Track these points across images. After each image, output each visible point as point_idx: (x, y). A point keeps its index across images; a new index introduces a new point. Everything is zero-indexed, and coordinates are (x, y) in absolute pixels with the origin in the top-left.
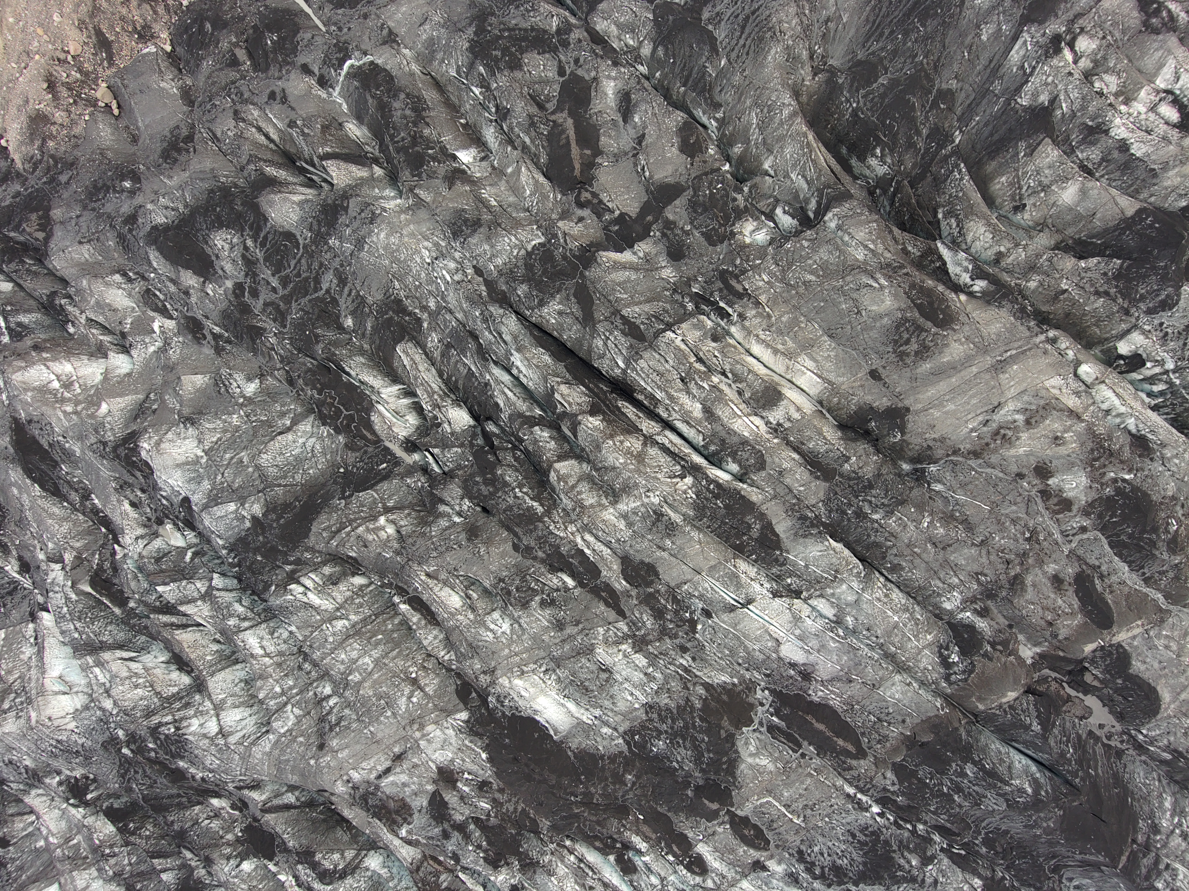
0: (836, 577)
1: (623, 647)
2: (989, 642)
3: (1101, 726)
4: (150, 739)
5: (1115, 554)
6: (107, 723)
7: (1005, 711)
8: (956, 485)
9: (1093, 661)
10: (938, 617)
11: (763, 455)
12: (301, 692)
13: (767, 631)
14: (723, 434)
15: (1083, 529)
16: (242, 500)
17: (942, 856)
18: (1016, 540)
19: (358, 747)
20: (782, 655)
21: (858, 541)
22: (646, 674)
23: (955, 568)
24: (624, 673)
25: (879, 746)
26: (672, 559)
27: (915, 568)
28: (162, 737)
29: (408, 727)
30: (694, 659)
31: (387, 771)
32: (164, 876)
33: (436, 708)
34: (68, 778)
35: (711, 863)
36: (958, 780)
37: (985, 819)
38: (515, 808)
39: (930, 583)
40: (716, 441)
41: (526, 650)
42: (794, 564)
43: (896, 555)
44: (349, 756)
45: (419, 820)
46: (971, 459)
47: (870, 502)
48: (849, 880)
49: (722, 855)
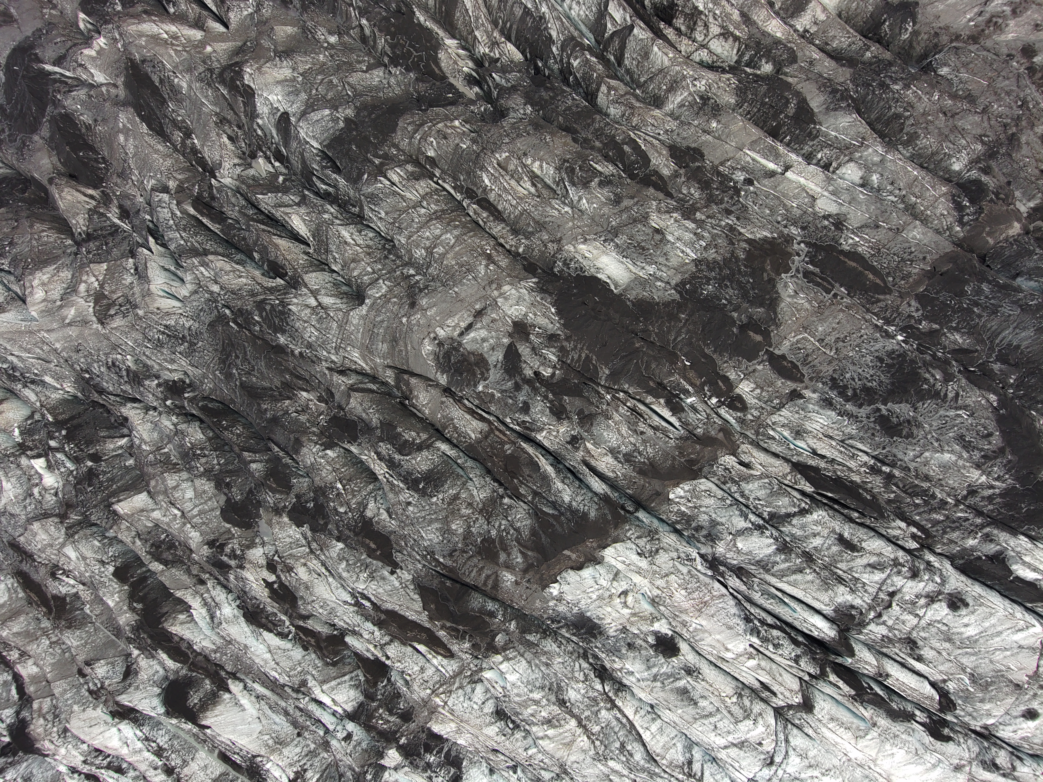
0: (862, 143)
1: (674, 215)
2: (993, 193)
4: (256, 312)
6: (216, 301)
7: (1011, 243)
8: (959, 65)
10: (948, 181)
11: (794, 51)
12: (389, 272)
13: (804, 189)
14: (759, 35)
16: (335, 108)
17: (960, 376)
18: (1011, 108)
19: (444, 306)
20: (817, 209)
21: (878, 119)
22: (695, 234)
23: (962, 132)
24: (675, 233)
25: (903, 282)
26: (716, 141)
27: (929, 133)
28: (268, 307)
29: (487, 288)
30: (738, 219)
31: (469, 327)
32: (254, 466)
33: (509, 275)
34: (166, 382)
35: (751, 400)
36: (976, 298)
37: (999, 333)
38: (580, 356)
39: (942, 145)
40: (752, 44)
41: (587, 226)
42: (826, 135)
43: (913, 125)
44: (437, 314)
45: (494, 375)
46: (970, 44)
47: (891, 77)
48: (878, 400)
49: (762, 388)
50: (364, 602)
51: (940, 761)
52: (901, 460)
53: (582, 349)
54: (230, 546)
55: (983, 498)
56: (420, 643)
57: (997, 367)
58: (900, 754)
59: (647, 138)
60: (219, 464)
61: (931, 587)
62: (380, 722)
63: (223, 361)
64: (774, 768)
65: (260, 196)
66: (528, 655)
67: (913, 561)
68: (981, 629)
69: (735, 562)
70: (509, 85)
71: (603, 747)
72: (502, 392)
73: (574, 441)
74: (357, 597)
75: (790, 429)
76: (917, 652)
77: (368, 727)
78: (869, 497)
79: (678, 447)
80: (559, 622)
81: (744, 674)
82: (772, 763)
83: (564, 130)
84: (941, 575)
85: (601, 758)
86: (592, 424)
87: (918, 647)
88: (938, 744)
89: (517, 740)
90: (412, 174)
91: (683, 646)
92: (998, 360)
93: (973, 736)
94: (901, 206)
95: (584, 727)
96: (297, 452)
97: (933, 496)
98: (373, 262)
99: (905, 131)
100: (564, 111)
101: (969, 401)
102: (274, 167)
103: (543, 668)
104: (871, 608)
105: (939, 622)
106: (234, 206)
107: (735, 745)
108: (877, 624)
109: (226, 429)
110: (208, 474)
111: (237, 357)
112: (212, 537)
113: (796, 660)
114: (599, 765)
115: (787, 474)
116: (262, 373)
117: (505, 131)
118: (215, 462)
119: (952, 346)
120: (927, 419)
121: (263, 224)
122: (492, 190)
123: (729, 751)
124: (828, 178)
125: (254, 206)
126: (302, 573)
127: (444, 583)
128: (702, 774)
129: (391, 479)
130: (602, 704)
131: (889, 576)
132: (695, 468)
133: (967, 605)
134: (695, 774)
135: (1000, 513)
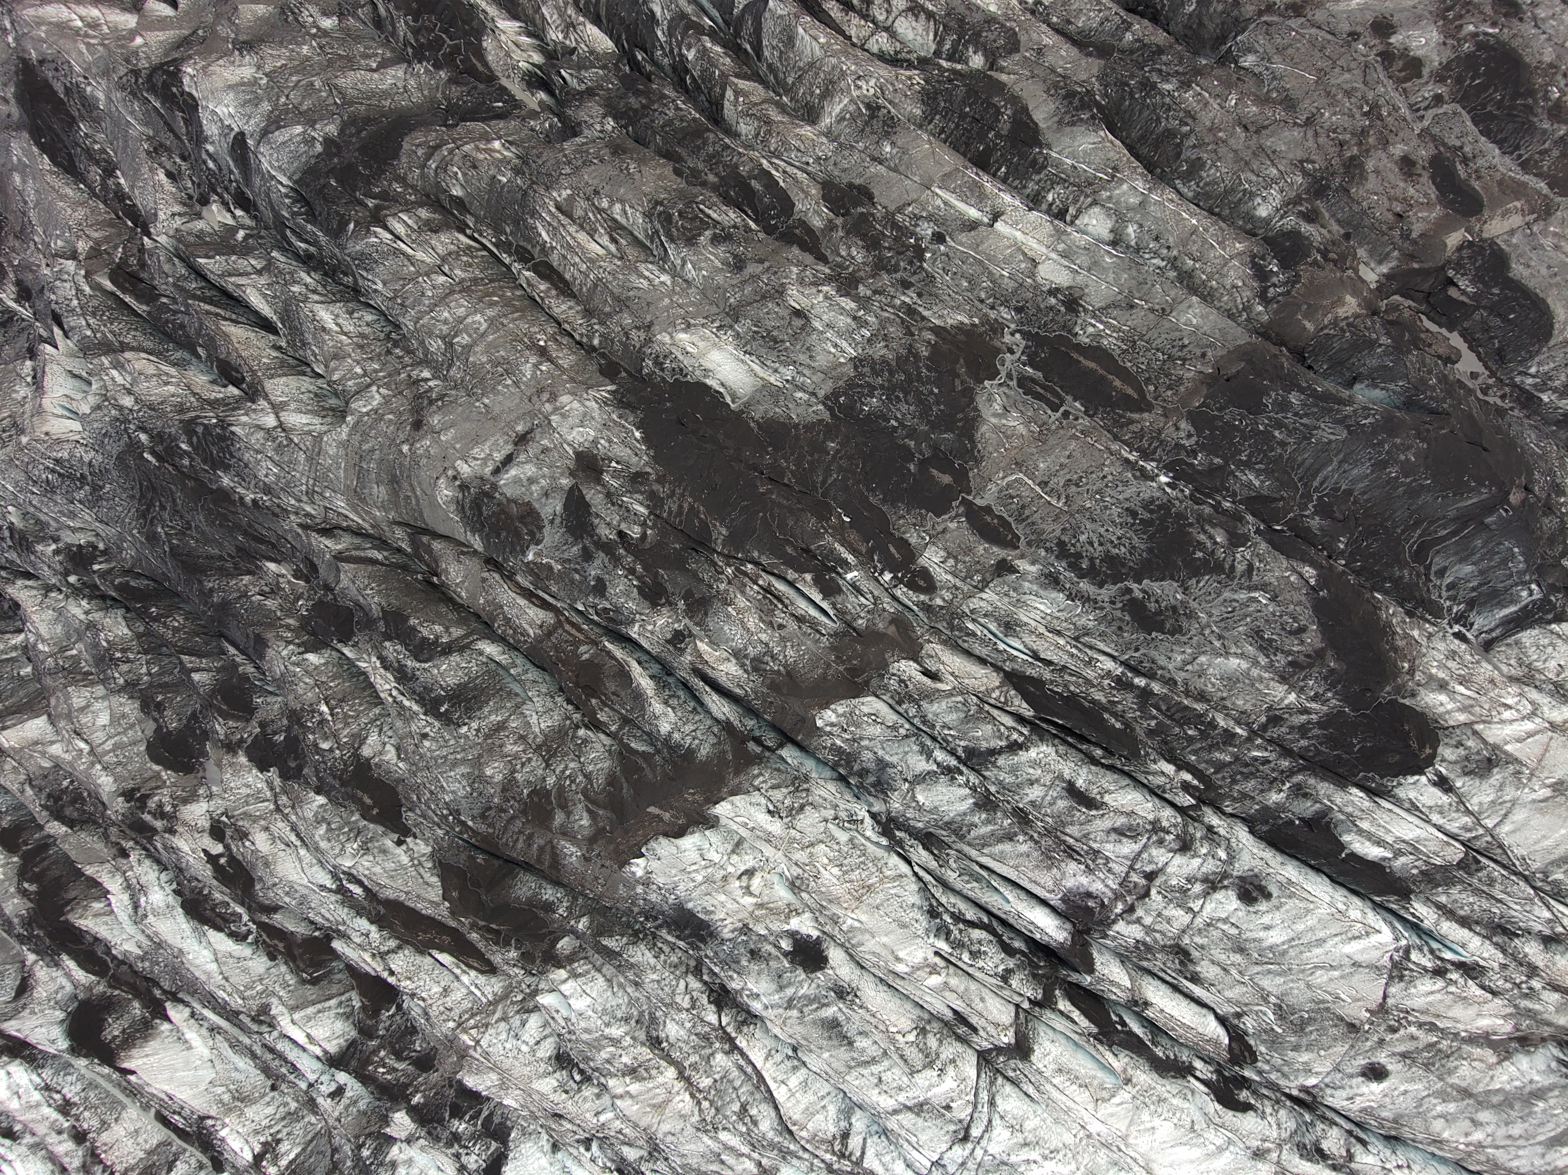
0: (1113, 176)
1: (825, 289)
2: (1319, 251)
3: (1474, 376)
4: (183, 437)
5: (1481, 132)
6: (127, 421)
7: (1342, 329)
8: (1271, 50)
9: (1459, 266)
10: (1251, 233)
11: (1015, 34)
12: (390, 375)
13: (1019, 249)
14: (962, 10)
15: (1438, 100)
16: (312, 123)
17: (1258, 539)
18: (1352, 117)
19: (467, 425)
20: (1039, 279)
21: (1143, 138)
22: (855, 318)
23: (1272, 156)
24: (825, 317)
25: (1169, 393)
26: (891, 174)
27: (1219, 159)
28: (200, 430)
29: (535, 399)
30: (920, 295)
31: (508, 460)
32: (196, 677)
33: (572, 380)
34: (69, 546)
35: (941, 575)
36: (1279, 416)
37: (1318, 471)
38: (681, 507)
39: (1239, 177)
40: (952, 24)
41: (693, 304)
42: (1058, 164)
43: (1194, 146)
44: (455, 438)
45: (551, 536)
46: (1290, 18)
47: (1160, 71)
48: (1127, 575)
49: (955, 558)
50: (353, 887)
51: (1230, 1142)
52: (1163, 668)
53: (683, 495)
54: (156, 798)
55: (1292, 728)
56: (442, 950)
57: (1315, 523)
58: (1165, 1129)
59: (789, 169)
60: (149, 674)
61: (1210, 866)
62: (381, 1070)
63: (143, 515)
64: (970, 1146)
65: (202, 261)
66: (608, 970)
67: (1185, 826)
68: (1292, 934)
69: (920, 825)
70: (583, 87)
71: (713, 1111)
72: (564, 561)
73: (678, 639)
74: (340, 880)
75: (996, 620)
76: (1191, 967)
77: (364, 1078)
78: (1118, 725)
79: (833, 648)
80: (656, 919)
81: (928, 998)
82: (966, 1139)
83: (664, 157)
84: (1229, 848)
85: (708, 1127)
86: (706, 614)
87: (1191, 961)
88: (1229, 1116)
89: (585, 1099)
90: (427, 222)
91: (835, 955)
92: (1316, 513)
93: (1288, 1103)
94: (1172, 274)
95: (688, 1080)
96: (262, 656)
97: (1213, 725)
98: (364, 360)
99: (1183, 157)
100: (663, 127)
101: (1270, 578)
102: (234, 217)
103: (629, 990)
104: (1118, 897)
105: (1225, 921)
106: (167, 276)
107: (909, 1109)
108: (1129, 923)
109: (156, 619)
110: (130, 688)
111: (163, 508)
112: (130, 785)
113: (1005, 977)
114: (705, 1139)
115: (993, 690)
116: (203, 533)
117: (565, 156)
118: (144, 670)
119: (1246, 493)
120: (1204, 605)
121: (211, 303)
122: (553, 248)
123: (899, 1117)
124: (1057, 230)
125: (199, 274)
126: (261, 842)
127: (474, 858)
128: (863, 1153)
129: (400, 698)
130: (717, 1045)
131: (1145, 847)
132: (859, 680)
133: (1268, 896)
134: (851, 1154)
135: (1318, 752)
